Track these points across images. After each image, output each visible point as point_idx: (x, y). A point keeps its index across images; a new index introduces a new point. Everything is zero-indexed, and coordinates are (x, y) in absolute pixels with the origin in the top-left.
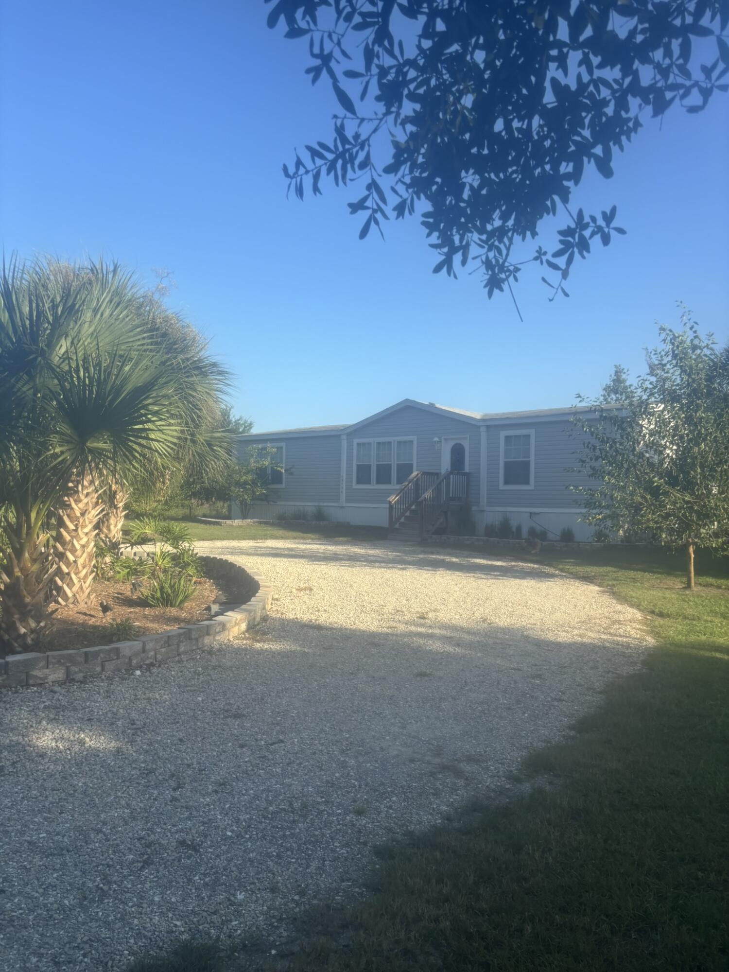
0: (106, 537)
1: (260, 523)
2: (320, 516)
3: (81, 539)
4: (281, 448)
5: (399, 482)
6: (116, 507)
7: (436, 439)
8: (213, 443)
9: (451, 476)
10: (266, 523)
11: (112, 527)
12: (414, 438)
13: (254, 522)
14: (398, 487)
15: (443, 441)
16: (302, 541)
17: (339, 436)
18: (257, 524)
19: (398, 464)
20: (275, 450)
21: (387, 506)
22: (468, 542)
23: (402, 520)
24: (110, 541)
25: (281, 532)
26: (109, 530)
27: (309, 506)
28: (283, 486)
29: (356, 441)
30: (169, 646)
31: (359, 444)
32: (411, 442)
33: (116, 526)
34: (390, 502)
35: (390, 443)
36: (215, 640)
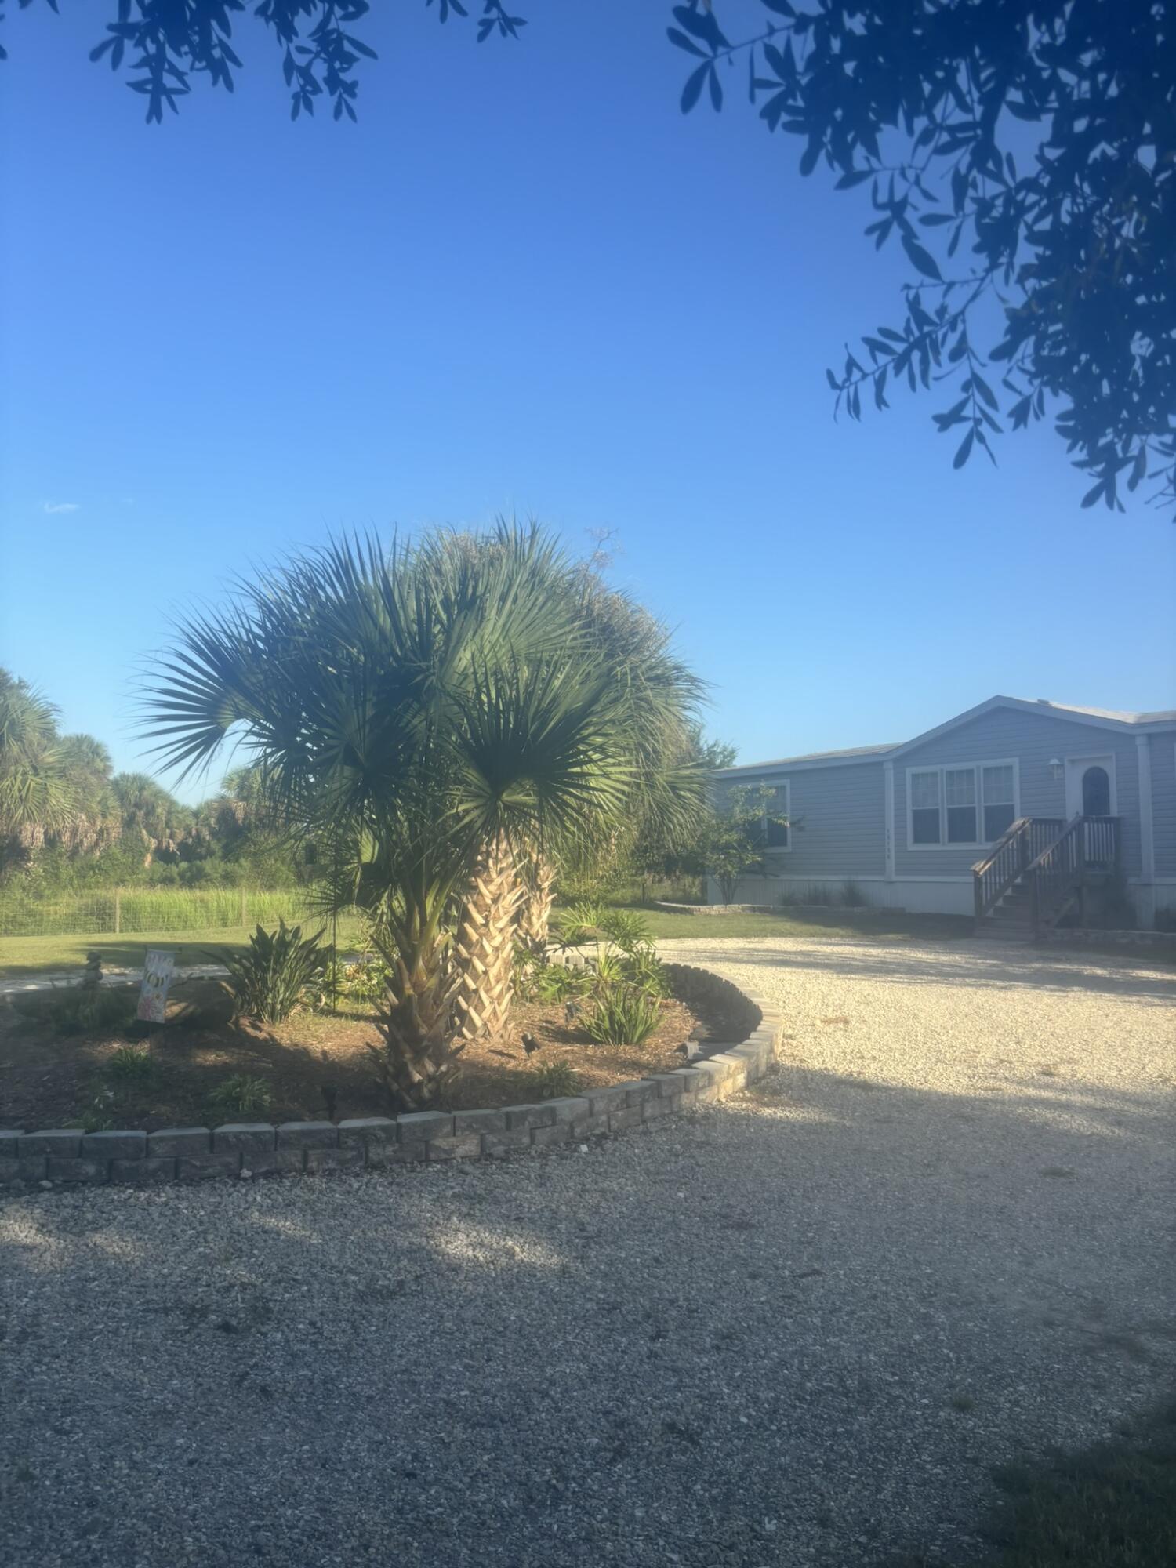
0: (527, 933)
1: (753, 910)
2: (852, 897)
3: (493, 938)
4: (783, 787)
5: (990, 837)
6: (541, 890)
7: (1054, 762)
8: (678, 786)
9: (1086, 825)
10: (762, 910)
11: (534, 919)
12: (1014, 762)
13: (744, 909)
14: (989, 846)
15: (1066, 763)
16: (824, 940)
17: (880, 764)
18: (749, 912)
19: (987, 809)
20: (773, 791)
21: (971, 879)
22: (1124, 941)
23: (1000, 903)
24: (533, 940)
25: (788, 925)
26: (530, 923)
27: (834, 882)
28: (788, 849)
29: (910, 771)
30: (628, 1107)
31: (915, 776)
32: (1010, 768)
33: (539, 917)
34: (976, 873)
35: (970, 772)
36: (697, 1100)
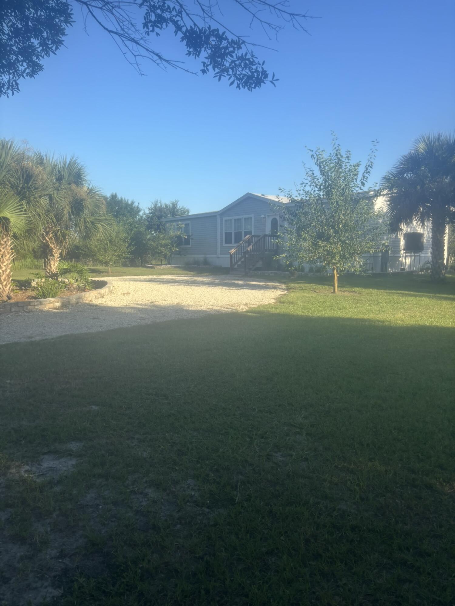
1: (175, 267)
2: (206, 262)
4: (189, 224)
7: (263, 216)
10: (177, 267)
11: (52, 266)
12: (252, 216)
13: (172, 267)
15: (266, 216)
17: (215, 216)
18: (173, 268)
20: (184, 225)
22: (267, 274)
25: (181, 272)
27: (200, 257)
28: (190, 246)
29: (224, 219)
31: (226, 221)
32: (251, 218)
33: (54, 265)
34: (230, 253)
35: (241, 219)
